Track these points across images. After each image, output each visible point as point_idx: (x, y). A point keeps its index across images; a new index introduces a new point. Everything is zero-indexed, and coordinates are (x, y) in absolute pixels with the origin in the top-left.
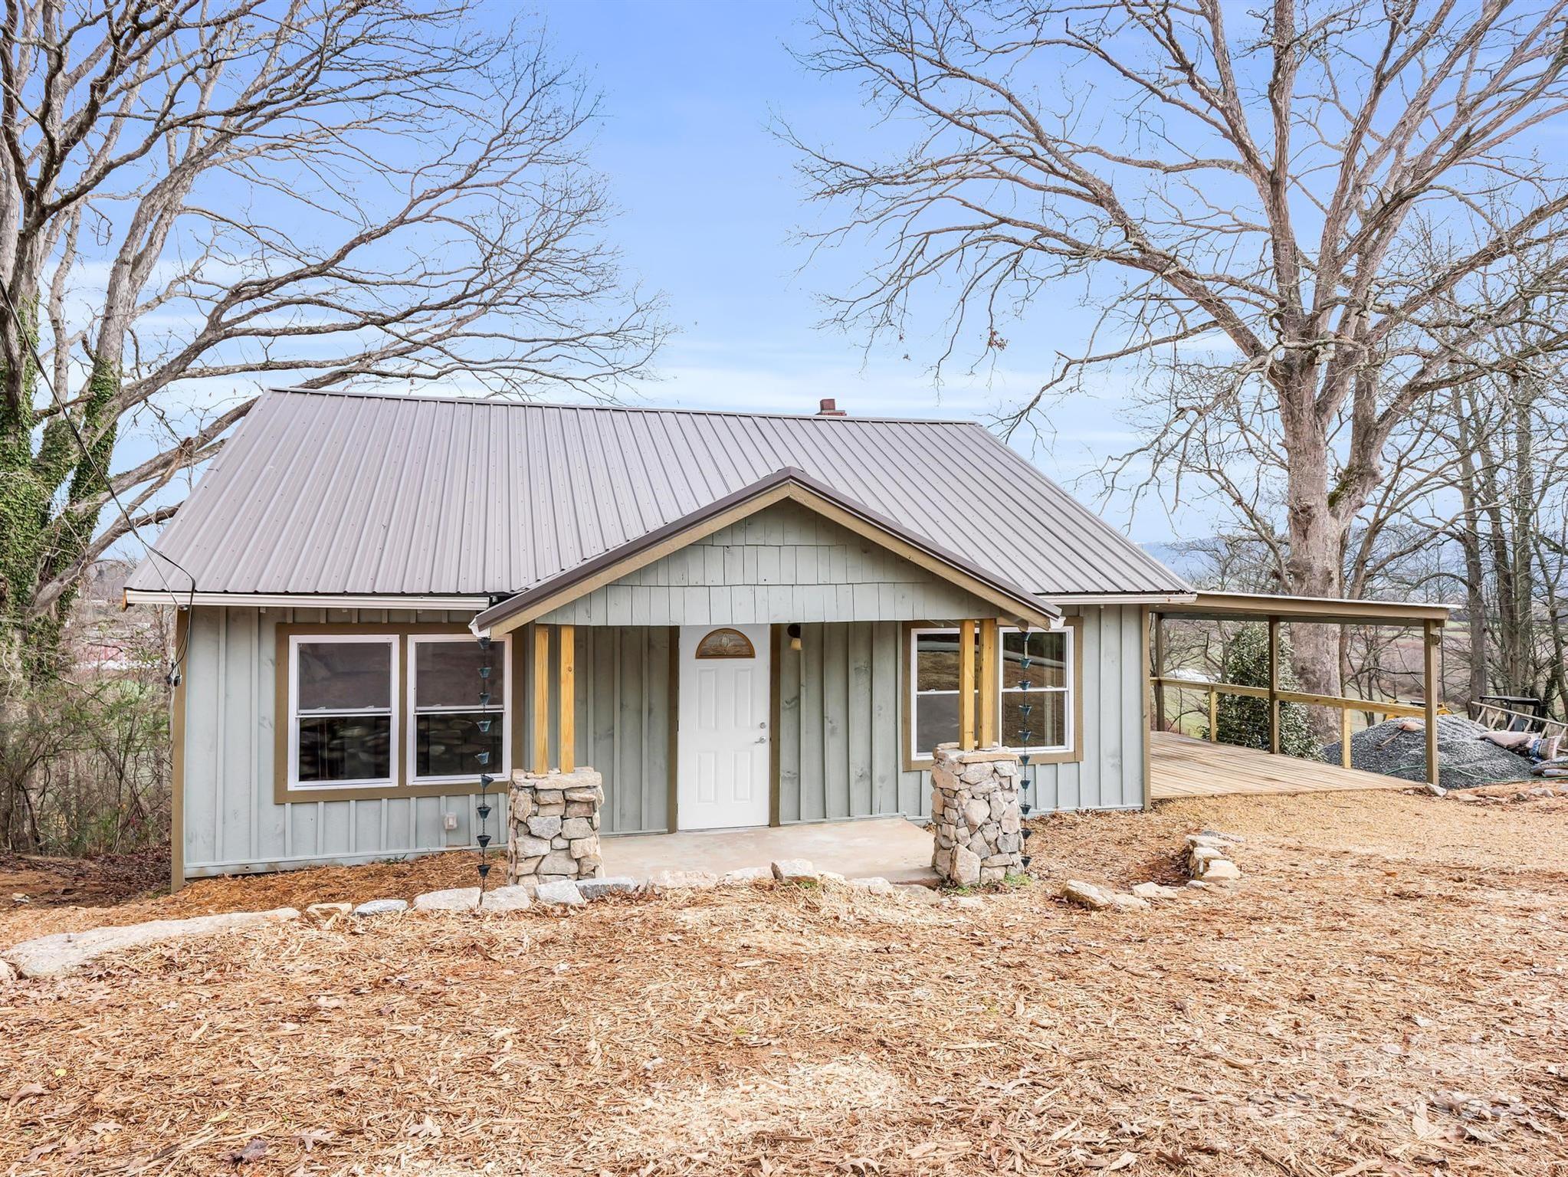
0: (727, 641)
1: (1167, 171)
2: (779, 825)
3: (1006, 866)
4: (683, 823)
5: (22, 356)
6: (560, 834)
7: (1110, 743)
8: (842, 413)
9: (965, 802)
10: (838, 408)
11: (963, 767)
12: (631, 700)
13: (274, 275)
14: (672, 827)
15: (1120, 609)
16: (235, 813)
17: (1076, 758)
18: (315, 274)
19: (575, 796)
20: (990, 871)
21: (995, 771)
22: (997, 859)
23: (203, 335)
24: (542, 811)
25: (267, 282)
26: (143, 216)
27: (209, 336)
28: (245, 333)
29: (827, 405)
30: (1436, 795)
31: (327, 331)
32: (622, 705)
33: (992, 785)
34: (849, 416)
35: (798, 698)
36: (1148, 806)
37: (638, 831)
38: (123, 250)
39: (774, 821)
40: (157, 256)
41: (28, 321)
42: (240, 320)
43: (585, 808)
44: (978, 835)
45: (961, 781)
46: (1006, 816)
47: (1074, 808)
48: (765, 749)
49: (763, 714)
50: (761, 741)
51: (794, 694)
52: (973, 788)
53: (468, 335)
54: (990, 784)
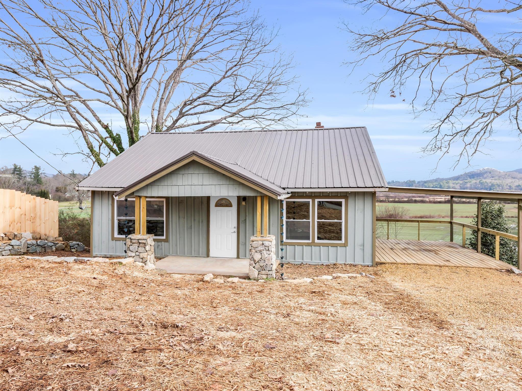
0: (223, 202)
1: (508, 12)
2: (239, 258)
3: (267, 275)
4: (211, 254)
5: (132, 126)
6: (137, 251)
7: (359, 240)
8: (323, 127)
9: (253, 253)
10: (322, 125)
11: (252, 242)
12: (197, 218)
13: (194, 98)
14: (208, 256)
15: (364, 194)
16: (104, 242)
17: (345, 245)
18: (203, 96)
19: (140, 241)
20: (261, 275)
21: (263, 244)
22: (263, 272)
23: (178, 116)
24: (133, 245)
25: (193, 100)
26: (167, 85)
27: (179, 117)
28: (187, 115)
29: (318, 124)
30: (514, 273)
31: (206, 112)
32: (194, 220)
33: (262, 249)
34: (325, 127)
35: (246, 220)
36: (374, 264)
37: (198, 256)
38: (162, 96)
39: (238, 257)
40: (171, 96)
41: (137, 117)
42: (187, 111)
43: (144, 245)
44: (257, 264)
45: (252, 246)
46: (267, 258)
47: (344, 263)
48: (235, 235)
49: (235, 224)
50: (234, 232)
51: (244, 219)
52: (256, 249)
53: (250, 109)
54: (261, 248)
